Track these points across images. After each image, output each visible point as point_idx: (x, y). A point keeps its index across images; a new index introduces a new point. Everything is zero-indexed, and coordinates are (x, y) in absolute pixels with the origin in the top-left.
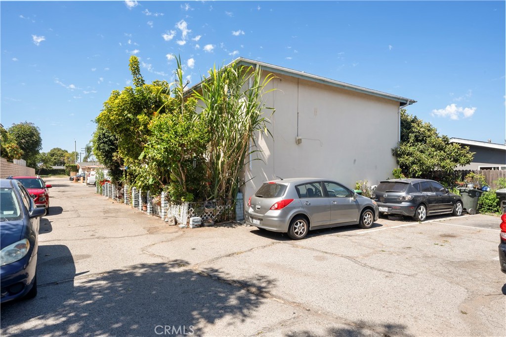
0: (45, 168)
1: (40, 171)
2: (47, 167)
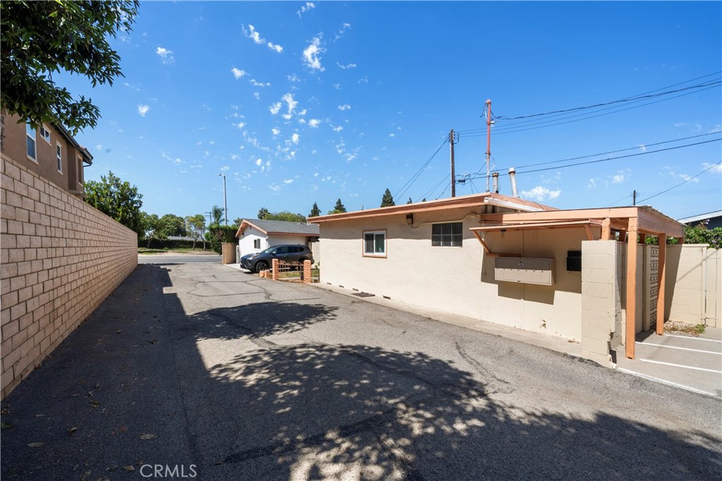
0: (156, 237)
1: (149, 242)
2: (160, 237)
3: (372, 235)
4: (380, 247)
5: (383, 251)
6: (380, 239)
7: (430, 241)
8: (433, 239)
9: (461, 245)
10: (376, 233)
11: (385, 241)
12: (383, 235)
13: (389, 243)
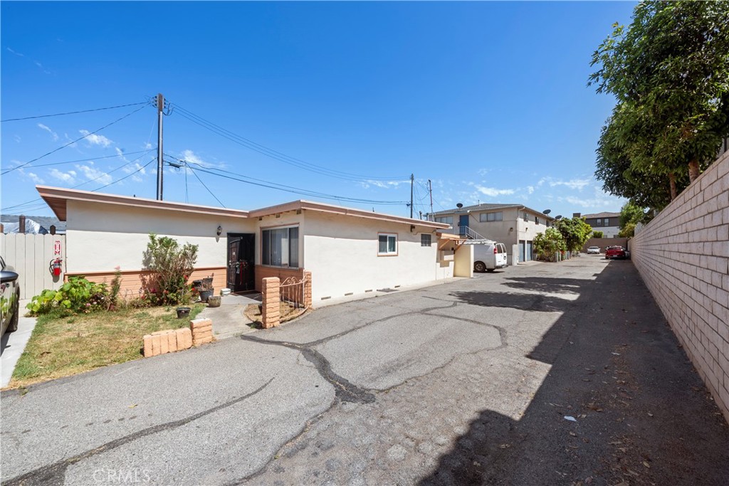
3: (386, 237)
4: (393, 248)
5: (394, 250)
6: (393, 240)
7: (420, 244)
8: (422, 243)
9: (430, 245)
10: (389, 235)
11: (396, 243)
12: (394, 238)
13: (399, 244)
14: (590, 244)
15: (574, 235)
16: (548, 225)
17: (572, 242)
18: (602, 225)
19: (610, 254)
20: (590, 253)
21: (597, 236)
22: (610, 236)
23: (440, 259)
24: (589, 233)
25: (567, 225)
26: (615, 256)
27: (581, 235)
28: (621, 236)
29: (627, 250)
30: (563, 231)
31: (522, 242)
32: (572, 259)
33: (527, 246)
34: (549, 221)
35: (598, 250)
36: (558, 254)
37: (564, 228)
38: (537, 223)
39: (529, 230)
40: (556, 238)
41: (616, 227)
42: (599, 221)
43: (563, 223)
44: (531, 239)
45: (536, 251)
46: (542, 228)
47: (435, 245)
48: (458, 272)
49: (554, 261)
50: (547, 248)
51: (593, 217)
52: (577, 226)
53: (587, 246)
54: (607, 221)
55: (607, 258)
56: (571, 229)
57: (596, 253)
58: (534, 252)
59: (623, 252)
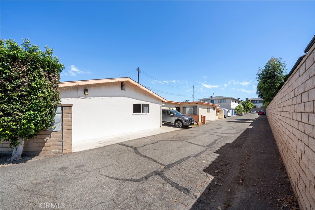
5: (209, 111)
7: (213, 110)
14: (252, 110)
15: (247, 107)
16: (239, 103)
17: (247, 109)
18: (257, 103)
19: (259, 114)
20: (252, 113)
21: (255, 107)
22: (259, 107)
23: (216, 114)
24: (252, 106)
25: (245, 103)
26: (261, 114)
27: (250, 107)
28: (263, 107)
29: (265, 112)
30: (244, 106)
31: (232, 109)
32: (247, 115)
33: (233, 110)
34: (239, 102)
35: (255, 112)
36: (243, 113)
37: (244, 104)
38: (236, 103)
39: (234, 105)
40: (242, 108)
41: (261, 104)
42: (255, 101)
43: (244, 103)
44: (234, 108)
45: (236, 112)
46: (237, 104)
47: (215, 110)
48: (220, 118)
49: (242, 115)
50: (239, 111)
51: (253, 100)
52: (249, 104)
53: (251, 111)
54: (258, 101)
55: (258, 115)
56: (246, 105)
57: (254, 113)
58: (235, 112)
59: (264, 113)
